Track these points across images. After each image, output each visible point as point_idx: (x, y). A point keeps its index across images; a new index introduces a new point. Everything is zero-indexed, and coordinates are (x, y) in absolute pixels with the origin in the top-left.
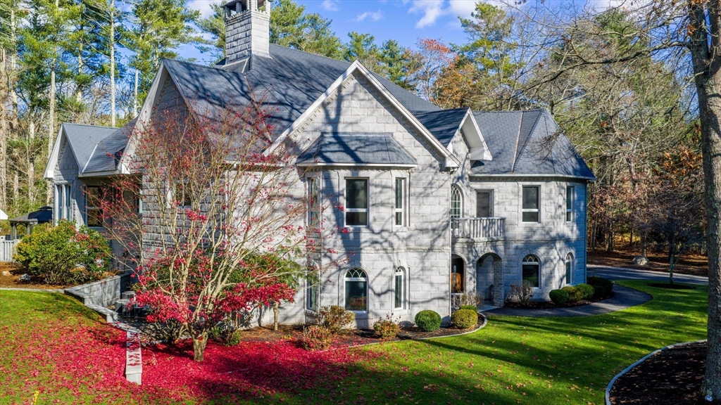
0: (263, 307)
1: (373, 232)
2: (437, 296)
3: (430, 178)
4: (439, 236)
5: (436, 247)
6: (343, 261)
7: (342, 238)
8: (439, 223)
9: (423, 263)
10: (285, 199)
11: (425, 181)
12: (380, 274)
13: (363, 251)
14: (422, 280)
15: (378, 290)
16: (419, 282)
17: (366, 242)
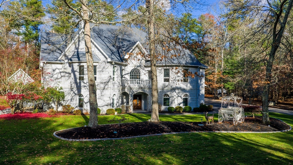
0: (58, 105)
1: (84, 83)
2: (106, 104)
3: (104, 65)
4: (106, 85)
5: (105, 88)
6: (76, 92)
7: (76, 85)
8: (107, 80)
9: (102, 93)
10: (64, 73)
11: (102, 67)
12: (86, 97)
13: (82, 89)
14: (101, 99)
15: (85, 102)
16: (100, 100)
17: (82, 86)
